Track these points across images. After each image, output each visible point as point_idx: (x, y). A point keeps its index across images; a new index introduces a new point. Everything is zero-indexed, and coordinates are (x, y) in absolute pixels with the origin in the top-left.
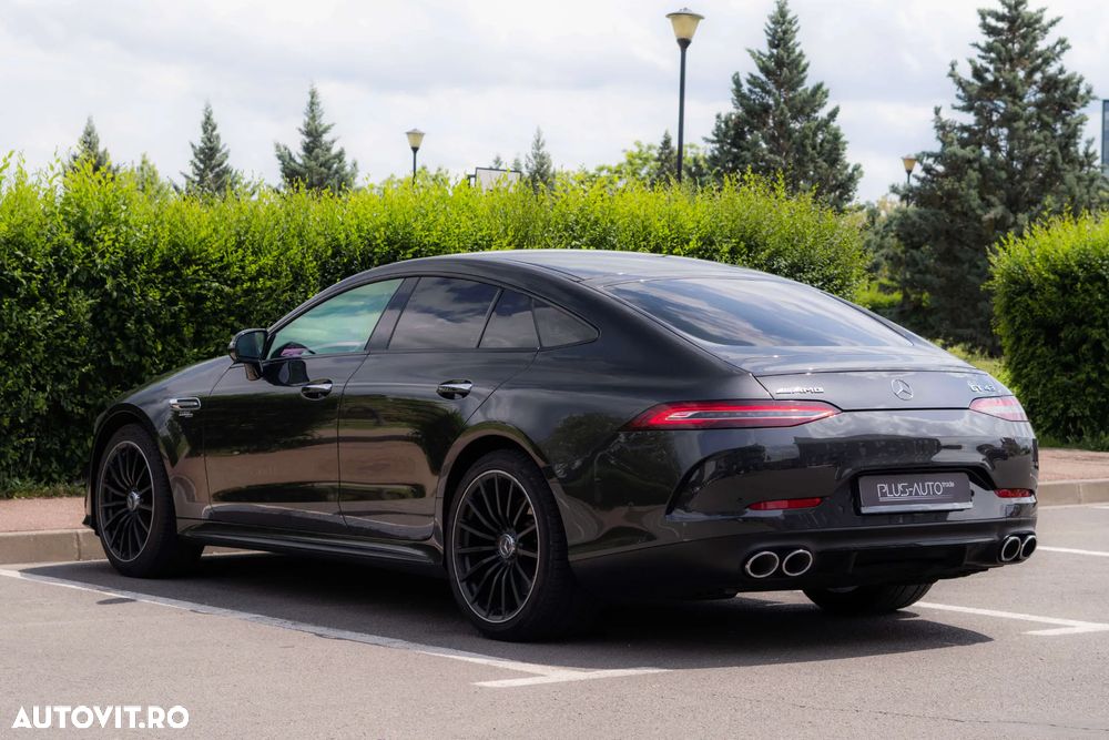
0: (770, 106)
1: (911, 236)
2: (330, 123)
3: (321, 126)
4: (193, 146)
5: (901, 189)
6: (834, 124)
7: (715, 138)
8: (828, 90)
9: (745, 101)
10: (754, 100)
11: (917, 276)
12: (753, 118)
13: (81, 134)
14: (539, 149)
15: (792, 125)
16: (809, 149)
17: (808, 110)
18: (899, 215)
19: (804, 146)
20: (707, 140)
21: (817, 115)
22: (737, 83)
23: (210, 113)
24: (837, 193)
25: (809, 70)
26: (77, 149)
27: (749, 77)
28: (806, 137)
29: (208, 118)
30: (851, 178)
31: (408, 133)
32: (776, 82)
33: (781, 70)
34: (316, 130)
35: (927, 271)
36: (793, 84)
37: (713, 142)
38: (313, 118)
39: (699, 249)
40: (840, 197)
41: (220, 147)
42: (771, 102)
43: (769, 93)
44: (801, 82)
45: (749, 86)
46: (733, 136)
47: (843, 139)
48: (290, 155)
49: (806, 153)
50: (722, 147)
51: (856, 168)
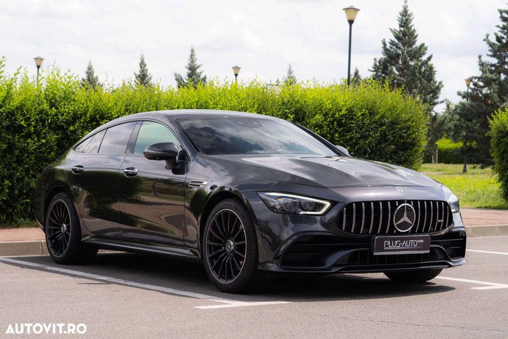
0: (400, 55)
1: (466, 115)
2: (200, 64)
3: (196, 65)
4: (135, 74)
5: (462, 93)
6: (430, 63)
7: (374, 70)
8: (427, 47)
9: (388, 52)
10: (392, 52)
11: (469, 134)
12: (391, 60)
13: (86, 69)
14: (290, 74)
15: (410, 63)
16: (418, 74)
17: (418, 56)
18: (461, 105)
19: (415, 73)
20: (370, 71)
21: (421, 58)
22: (384, 44)
23: (143, 59)
24: (431, 95)
25: (418, 37)
26: (85, 76)
27: (390, 41)
28: (416, 68)
29: (142, 61)
30: (438, 88)
31: (233, 68)
32: (403, 43)
33: (405, 37)
34: (194, 67)
35: (474, 131)
36: (410, 43)
37: (373, 71)
38: (192, 62)
39: (346, 114)
40: (433, 97)
41: (148, 74)
42: (400, 53)
43: (399, 48)
44: (414, 43)
45: (390, 45)
46: (382, 68)
47: (434, 70)
48: (181, 78)
49: (416, 76)
50: (377, 74)
51: (440, 83)
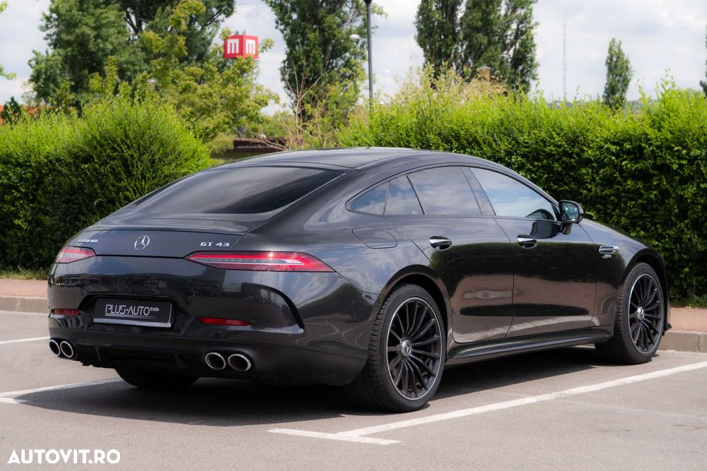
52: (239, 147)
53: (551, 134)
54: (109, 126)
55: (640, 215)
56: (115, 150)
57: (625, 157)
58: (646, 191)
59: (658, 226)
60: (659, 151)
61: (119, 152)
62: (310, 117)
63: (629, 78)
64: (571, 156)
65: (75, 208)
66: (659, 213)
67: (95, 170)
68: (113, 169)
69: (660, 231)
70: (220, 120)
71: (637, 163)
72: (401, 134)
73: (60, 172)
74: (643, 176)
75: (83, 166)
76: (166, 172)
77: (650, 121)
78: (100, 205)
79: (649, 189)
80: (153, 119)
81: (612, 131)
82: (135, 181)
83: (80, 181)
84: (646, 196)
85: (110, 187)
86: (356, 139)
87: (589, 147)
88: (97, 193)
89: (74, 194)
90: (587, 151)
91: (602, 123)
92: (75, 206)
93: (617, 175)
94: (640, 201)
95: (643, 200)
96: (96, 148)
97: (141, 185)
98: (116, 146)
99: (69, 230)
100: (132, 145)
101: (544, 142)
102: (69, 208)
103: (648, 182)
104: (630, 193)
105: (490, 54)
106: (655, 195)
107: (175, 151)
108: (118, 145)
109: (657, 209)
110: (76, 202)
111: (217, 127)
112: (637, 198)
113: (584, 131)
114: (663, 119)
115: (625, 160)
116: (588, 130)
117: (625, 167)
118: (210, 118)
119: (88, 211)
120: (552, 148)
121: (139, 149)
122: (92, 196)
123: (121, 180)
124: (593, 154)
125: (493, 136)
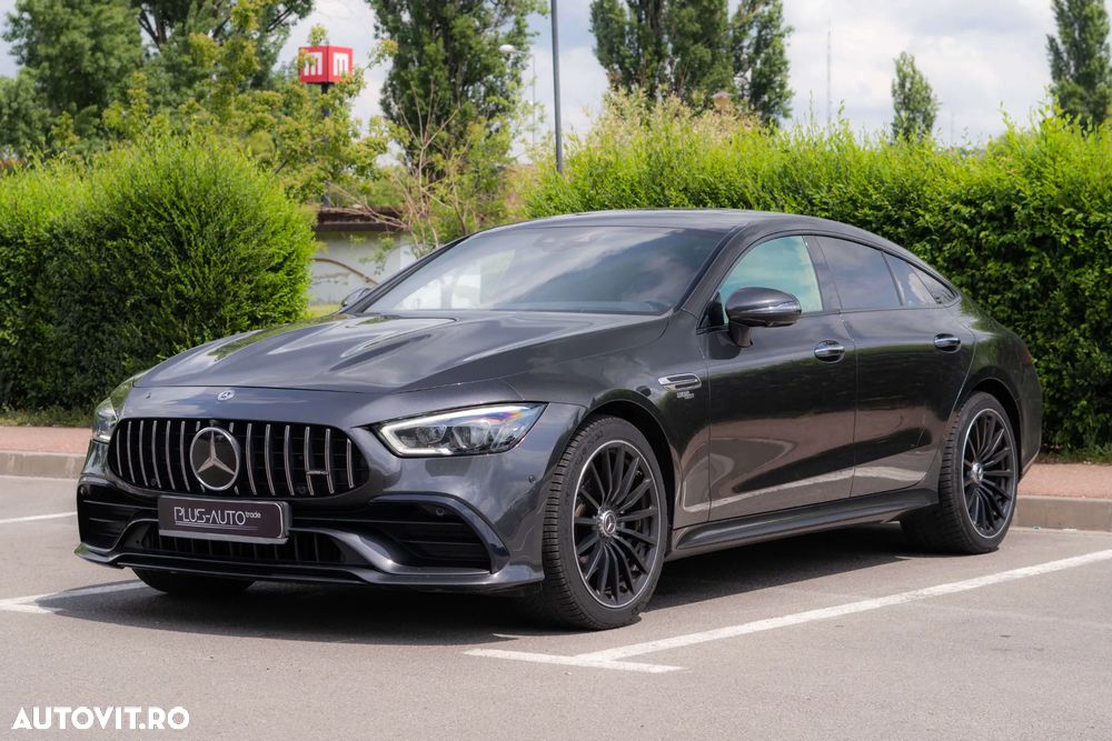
52: (326, 223)
53: (866, 189)
54: (150, 180)
55: (1009, 317)
56: (161, 218)
57: (984, 224)
58: (1018, 279)
59: (1037, 333)
60: (1038, 215)
61: (167, 221)
62: (441, 174)
63: (932, 114)
64: (897, 223)
65: (94, 311)
66: (1039, 313)
67: (130, 250)
68: (158, 248)
69: (1040, 342)
70: (313, 174)
71: (1004, 234)
72: (624, 190)
73: (71, 253)
74: (1014, 254)
75: (109, 243)
76: (243, 254)
77: (1023, 168)
78: (135, 306)
79: (1022, 275)
80: (221, 168)
81: (962, 184)
82: (193, 266)
83: (104, 268)
84: (1019, 286)
85: (153, 276)
86: (550, 198)
87: (926, 210)
88: (131, 287)
89: (94, 288)
90: (923, 216)
91: (945, 171)
92: (97, 308)
93: (972, 252)
94: (1010, 295)
95: (1014, 293)
96: (130, 216)
97: (203, 273)
98: (161, 211)
99: (85, 347)
100: (188, 209)
101: (853, 201)
102: (86, 310)
103: (1021, 264)
104: (993, 282)
105: (715, 77)
106: (1033, 285)
107: (256, 220)
108: (166, 210)
109: (1035, 308)
110: (96, 300)
111: (308, 185)
112: (1004, 289)
113: (918, 183)
114: (1043, 164)
115: (984, 229)
116: (925, 181)
117: (984, 241)
118: (295, 172)
119: (117, 315)
120: (866, 210)
121: (199, 216)
122: (123, 293)
123: (170, 266)
124: (932, 220)
125: (771, 192)
